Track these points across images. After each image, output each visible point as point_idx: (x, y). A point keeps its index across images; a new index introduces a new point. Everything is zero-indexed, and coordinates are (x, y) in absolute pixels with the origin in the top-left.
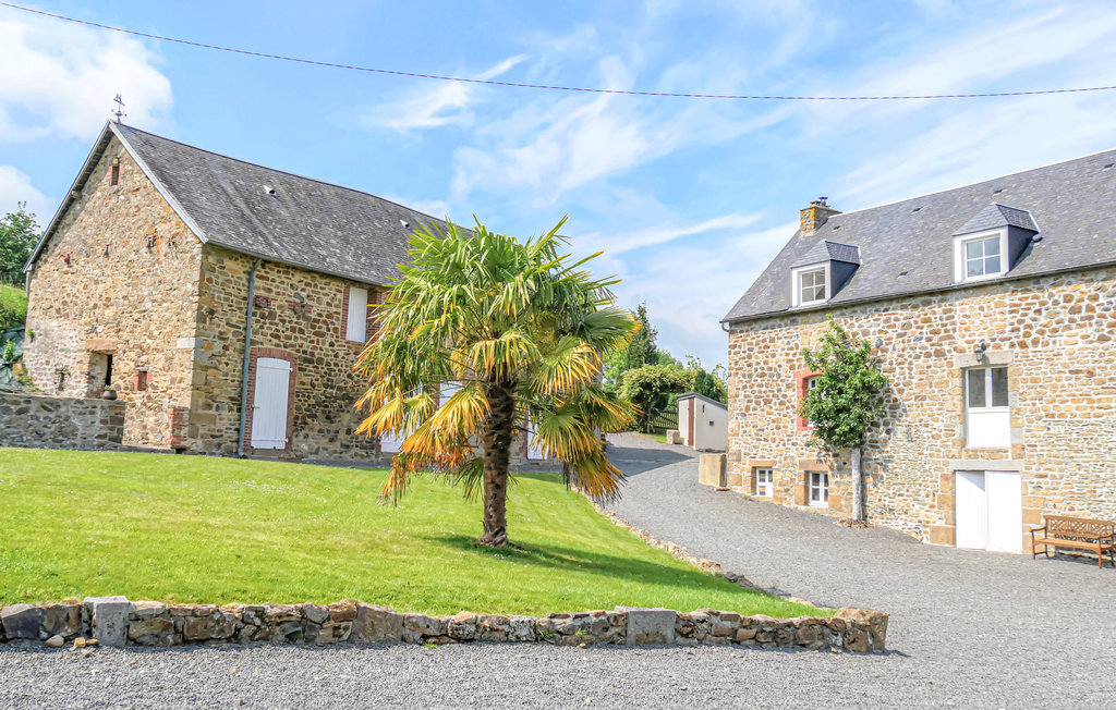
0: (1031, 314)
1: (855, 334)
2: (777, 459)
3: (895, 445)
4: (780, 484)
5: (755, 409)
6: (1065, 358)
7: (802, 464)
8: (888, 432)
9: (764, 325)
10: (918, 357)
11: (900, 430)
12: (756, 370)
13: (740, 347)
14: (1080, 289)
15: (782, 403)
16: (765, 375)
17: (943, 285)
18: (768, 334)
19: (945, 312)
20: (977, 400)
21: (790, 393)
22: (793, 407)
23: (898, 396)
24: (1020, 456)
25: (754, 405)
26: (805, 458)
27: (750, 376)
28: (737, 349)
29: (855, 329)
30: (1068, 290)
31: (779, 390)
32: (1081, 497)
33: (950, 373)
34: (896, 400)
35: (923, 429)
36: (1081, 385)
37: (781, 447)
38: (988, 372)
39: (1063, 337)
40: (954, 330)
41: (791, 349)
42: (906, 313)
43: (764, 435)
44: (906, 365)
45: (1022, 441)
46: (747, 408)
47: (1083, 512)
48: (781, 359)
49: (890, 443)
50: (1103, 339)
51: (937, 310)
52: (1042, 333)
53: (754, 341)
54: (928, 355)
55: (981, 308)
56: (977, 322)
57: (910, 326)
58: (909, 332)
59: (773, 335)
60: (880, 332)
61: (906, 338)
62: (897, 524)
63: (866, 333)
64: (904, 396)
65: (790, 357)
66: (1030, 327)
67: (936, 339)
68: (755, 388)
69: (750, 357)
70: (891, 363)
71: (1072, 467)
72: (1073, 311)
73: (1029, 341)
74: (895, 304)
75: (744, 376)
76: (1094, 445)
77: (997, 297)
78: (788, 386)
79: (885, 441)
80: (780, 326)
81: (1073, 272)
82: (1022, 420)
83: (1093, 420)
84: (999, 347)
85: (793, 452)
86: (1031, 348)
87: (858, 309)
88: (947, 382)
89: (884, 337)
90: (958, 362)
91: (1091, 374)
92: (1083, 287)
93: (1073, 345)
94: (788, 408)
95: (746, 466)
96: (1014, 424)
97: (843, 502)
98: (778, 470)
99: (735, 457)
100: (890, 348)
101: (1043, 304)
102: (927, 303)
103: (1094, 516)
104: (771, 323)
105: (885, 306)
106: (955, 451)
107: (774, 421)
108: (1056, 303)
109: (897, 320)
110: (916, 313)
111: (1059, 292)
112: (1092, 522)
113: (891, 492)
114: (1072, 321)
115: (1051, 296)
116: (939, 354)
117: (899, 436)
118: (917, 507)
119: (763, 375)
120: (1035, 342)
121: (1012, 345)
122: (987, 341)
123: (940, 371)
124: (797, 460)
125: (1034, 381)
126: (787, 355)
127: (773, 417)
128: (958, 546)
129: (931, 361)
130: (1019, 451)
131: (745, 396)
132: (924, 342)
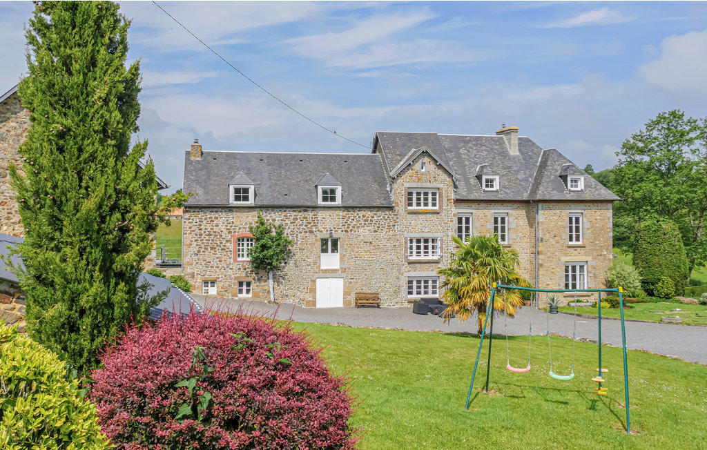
0: (350, 220)
1: (268, 220)
2: (220, 276)
3: (289, 269)
4: (222, 288)
5: (204, 252)
6: (362, 237)
7: (236, 278)
8: (285, 263)
9: (210, 210)
10: (301, 232)
11: (292, 262)
12: (205, 232)
13: (193, 220)
14: (368, 213)
15: (222, 249)
16: (211, 235)
17: (313, 205)
18: (213, 215)
19: (314, 215)
20: (324, 251)
21: (228, 244)
22: (231, 251)
23: (291, 248)
24: (344, 272)
25: (203, 250)
26: (238, 275)
27: (201, 235)
28: (191, 221)
29: (268, 218)
30: (364, 213)
31: (222, 243)
32: (366, 285)
33: (316, 240)
34: (289, 250)
35: (303, 262)
36: (367, 247)
37: (222, 270)
38: (330, 240)
39: (361, 230)
40: (318, 223)
41: (230, 223)
42: (295, 214)
43: (211, 265)
44: (295, 235)
45: (346, 267)
46: (199, 251)
47: (366, 290)
48: (223, 228)
49: (286, 268)
50: (375, 231)
51: (310, 214)
52: (354, 227)
53: (203, 218)
54: (306, 232)
55: (330, 216)
56: (328, 221)
57: (297, 219)
58: (297, 222)
59: (217, 216)
60: (282, 220)
61: (295, 224)
62: (290, 301)
63: (274, 220)
64: (294, 248)
65: (229, 227)
66: (350, 225)
67: (309, 226)
68: (204, 241)
69: (200, 225)
70: (287, 234)
71: (364, 275)
72: (365, 221)
73: (349, 230)
74: (289, 209)
75: (196, 235)
76: (371, 267)
77: (337, 212)
78: (227, 241)
79: (284, 267)
80: (221, 212)
81: (366, 207)
82: (345, 259)
83: (371, 259)
84: (337, 231)
85: (230, 272)
86: (349, 233)
87: (270, 209)
88: (314, 243)
89: (284, 223)
90: (320, 236)
91: (371, 243)
92: (369, 213)
93: (364, 232)
94: (227, 252)
95: (199, 280)
96: (342, 260)
97: (260, 294)
98: (221, 281)
99: (190, 276)
100: (287, 227)
101: (355, 217)
102: (305, 211)
103: (370, 292)
104: (215, 210)
105: (285, 209)
106: (317, 271)
107: (217, 258)
108: (359, 217)
109: (290, 216)
110: (300, 214)
111: (361, 214)
112: (370, 294)
113: (286, 288)
114: (365, 224)
115: (358, 214)
116: (311, 232)
117: (291, 264)
118: (299, 293)
119: (210, 235)
120: (351, 231)
121: (342, 231)
122: (332, 229)
123: (311, 239)
124: (233, 276)
125: (350, 244)
126: (226, 226)
127: (217, 256)
128: (317, 307)
129: (307, 234)
130: (344, 270)
131: (197, 245)
132: (304, 226)
